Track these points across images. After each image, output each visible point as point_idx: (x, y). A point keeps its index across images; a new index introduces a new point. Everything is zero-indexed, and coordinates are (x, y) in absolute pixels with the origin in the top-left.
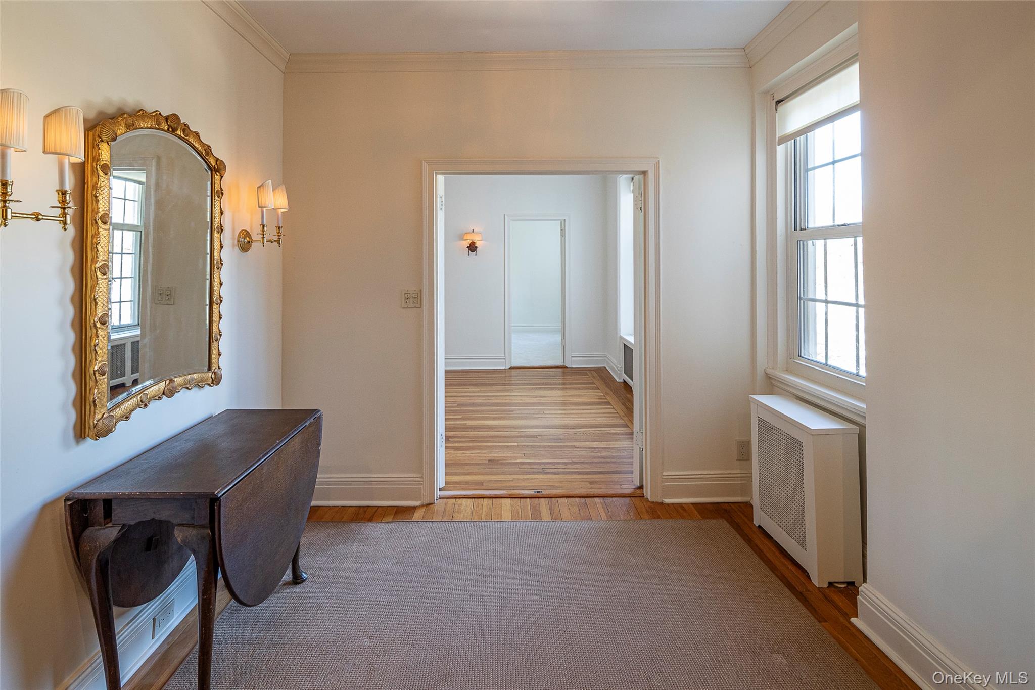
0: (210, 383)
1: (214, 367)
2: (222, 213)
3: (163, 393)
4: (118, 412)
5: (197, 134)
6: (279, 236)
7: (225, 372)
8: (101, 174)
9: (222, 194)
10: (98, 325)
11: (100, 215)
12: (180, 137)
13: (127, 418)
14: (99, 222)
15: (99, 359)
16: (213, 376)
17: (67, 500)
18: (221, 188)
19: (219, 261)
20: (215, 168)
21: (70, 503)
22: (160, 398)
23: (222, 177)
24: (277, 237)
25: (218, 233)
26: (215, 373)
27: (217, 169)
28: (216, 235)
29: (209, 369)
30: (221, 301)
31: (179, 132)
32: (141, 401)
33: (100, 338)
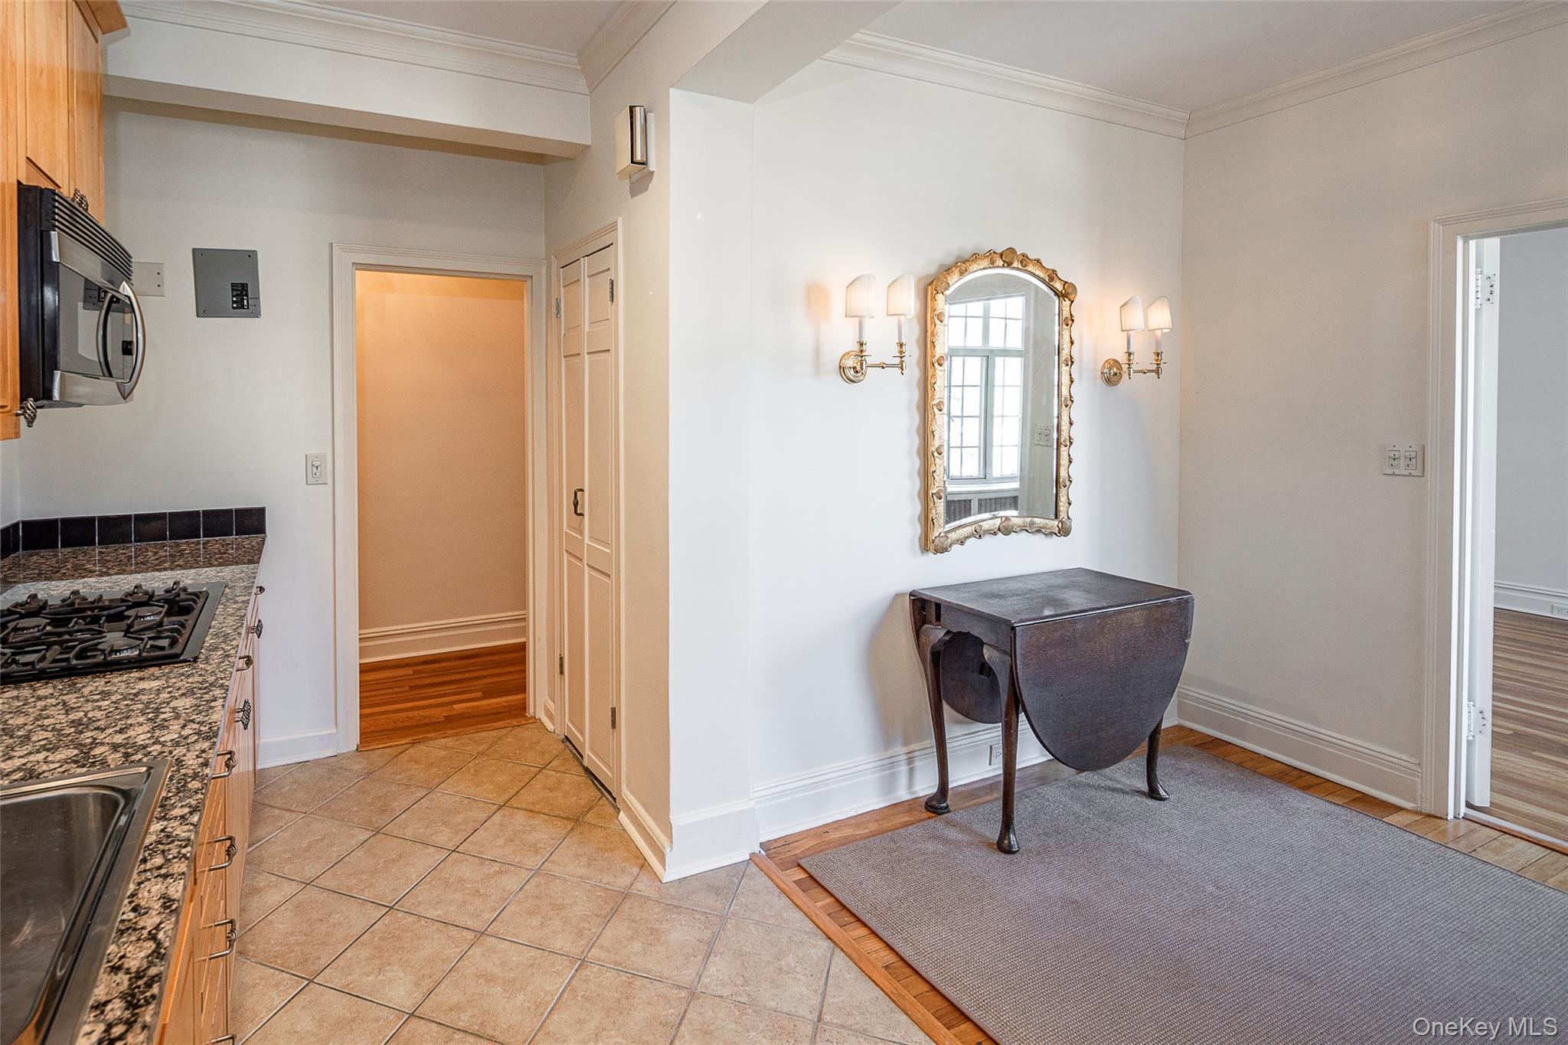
0: (1057, 532)
1: (1063, 515)
2: (1072, 343)
3: (999, 529)
4: (953, 536)
5: (1038, 261)
6: (1158, 364)
7: (1075, 526)
8: (937, 322)
9: (1073, 320)
10: (936, 454)
11: (936, 358)
12: (1018, 269)
13: (962, 543)
14: (936, 364)
15: (937, 485)
16: (1060, 525)
17: (911, 594)
18: (1071, 315)
19: (1069, 397)
20: (1062, 293)
21: (912, 598)
22: (995, 534)
23: (1072, 302)
24: (1156, 366)
25: (1067, 365)
26: (1062, 522)
27: (1066, 293)
28: (1064, 369)
29: (1056, 517)
30: (1071, 443)
31: (1015, 264)
32: (976, 531)
33: (937, 465)
